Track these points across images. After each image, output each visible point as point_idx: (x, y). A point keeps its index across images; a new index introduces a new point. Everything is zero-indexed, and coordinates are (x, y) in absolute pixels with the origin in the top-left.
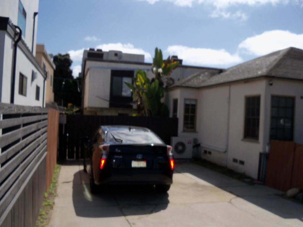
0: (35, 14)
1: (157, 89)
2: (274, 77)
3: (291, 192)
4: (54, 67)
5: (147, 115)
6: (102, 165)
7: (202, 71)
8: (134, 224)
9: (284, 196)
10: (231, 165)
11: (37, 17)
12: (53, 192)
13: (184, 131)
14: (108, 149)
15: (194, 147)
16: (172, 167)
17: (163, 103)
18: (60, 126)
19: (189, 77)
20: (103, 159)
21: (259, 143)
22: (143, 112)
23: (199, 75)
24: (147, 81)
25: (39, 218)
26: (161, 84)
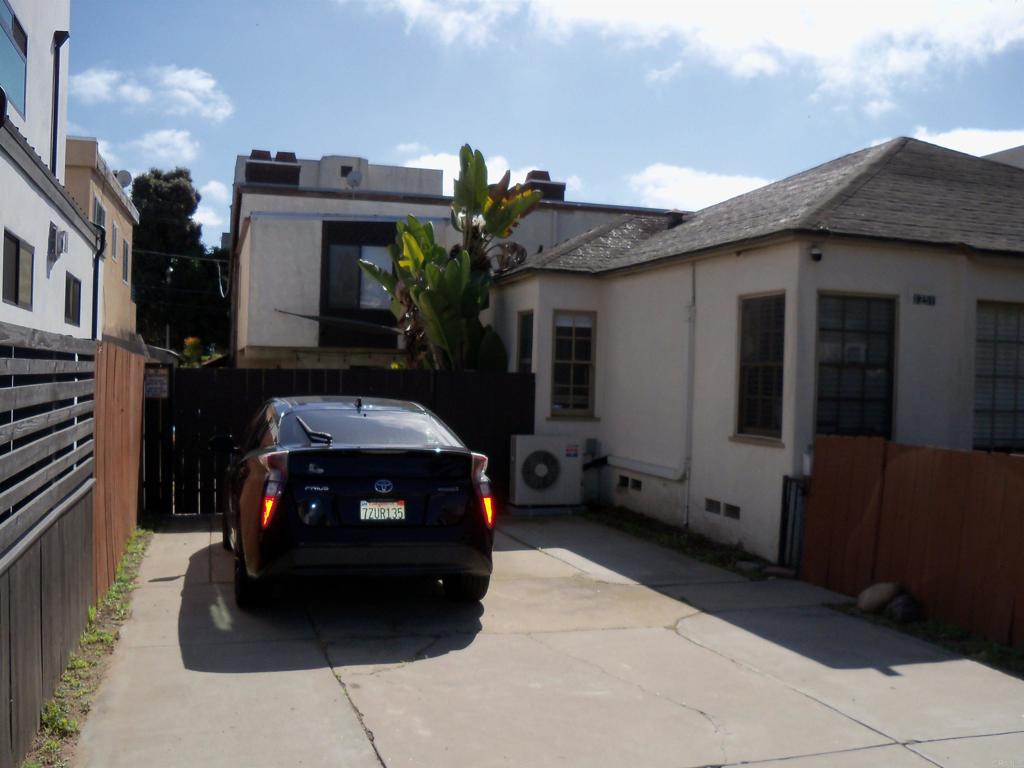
0: (60, 37)
1: (466, 279)
2: (824, 233)
3: (870, 596)
4: (136, 214)
5: (437, 367)
6: (267, 515)
7: (616, 218)
8: (356, 686)
9: (850, 610)
10: (701, 520)
11: (65, 48)
12: (118, 606)
13: (555, 416)
14: (285, 465)
15: (586, 467)
16: (490, 520)
17: (489, 327)
18: (150, 406)
19: (573, 241)
20: (270, 498)
21: (783, 446)
22: (422, 355)
23: (605, 234)
24: (435, 253)
25: (67, 676)
26: (480, 264)
